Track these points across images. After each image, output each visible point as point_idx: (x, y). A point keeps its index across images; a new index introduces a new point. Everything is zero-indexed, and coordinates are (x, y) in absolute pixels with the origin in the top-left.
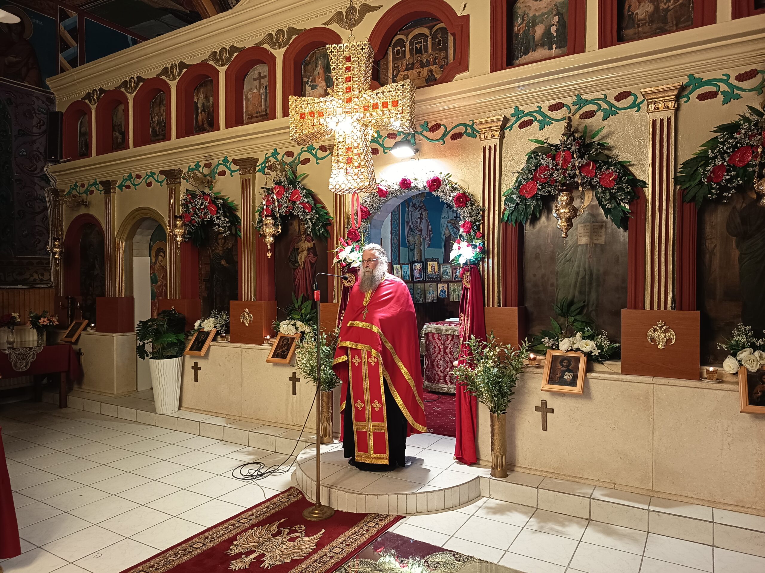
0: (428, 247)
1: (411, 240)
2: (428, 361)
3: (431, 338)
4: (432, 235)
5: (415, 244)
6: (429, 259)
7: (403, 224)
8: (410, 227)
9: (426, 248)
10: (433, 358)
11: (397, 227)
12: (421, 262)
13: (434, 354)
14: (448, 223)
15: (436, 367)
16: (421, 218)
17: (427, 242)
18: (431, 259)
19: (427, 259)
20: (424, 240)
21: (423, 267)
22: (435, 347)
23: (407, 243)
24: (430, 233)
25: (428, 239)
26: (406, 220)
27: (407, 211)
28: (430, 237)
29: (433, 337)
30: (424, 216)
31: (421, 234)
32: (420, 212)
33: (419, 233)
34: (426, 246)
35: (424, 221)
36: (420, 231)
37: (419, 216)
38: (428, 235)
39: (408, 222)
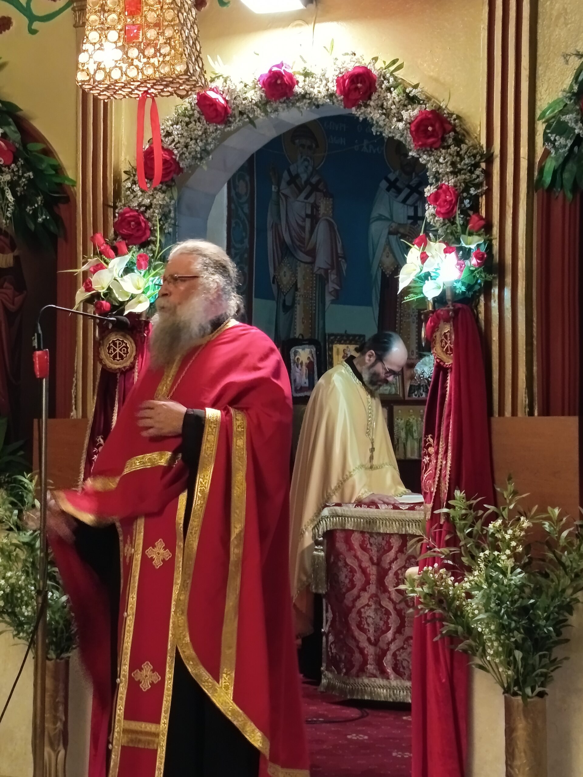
0: (333, 302)
1: (286, 278)
2: (334, 613)
3: (340, 546)
4: (344, 267)
5: (296, 289)
6: (336, 335)
7: (263, 231)
8: (283, 242)
9: (328, 303)
10: (348, 601)
11: (246, 241)
12: (311, 342)
13: (349, 590)
14: (390, 233)
15: (354, 627)
16: (314, 218)
17: (331, 286)
18: (342, 336)
19: (330, 335)
20: (322, 280)
21: (318, 356)
22: (352, 571)
23: (274, 287)
24: (338, 263)
25: (333, 277)
26: (270, 220)
27: (274, 197)
28: (339, 273)
29: (348, 541)
30: (322, 210)
31: (312, 263)
32: (311, 200)
33: (308, 259)
34: (328, 298)
35: (322, 228)
36: (312, 253)
37: (309, 212)
38: (332, 268)
39: (276, 227)
